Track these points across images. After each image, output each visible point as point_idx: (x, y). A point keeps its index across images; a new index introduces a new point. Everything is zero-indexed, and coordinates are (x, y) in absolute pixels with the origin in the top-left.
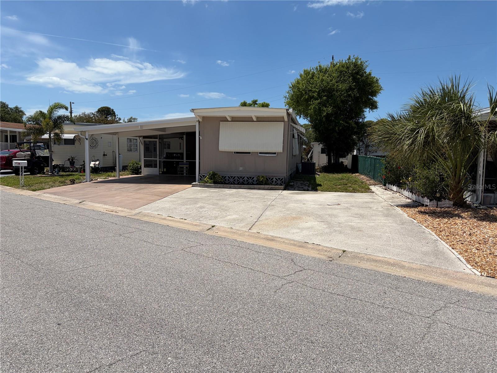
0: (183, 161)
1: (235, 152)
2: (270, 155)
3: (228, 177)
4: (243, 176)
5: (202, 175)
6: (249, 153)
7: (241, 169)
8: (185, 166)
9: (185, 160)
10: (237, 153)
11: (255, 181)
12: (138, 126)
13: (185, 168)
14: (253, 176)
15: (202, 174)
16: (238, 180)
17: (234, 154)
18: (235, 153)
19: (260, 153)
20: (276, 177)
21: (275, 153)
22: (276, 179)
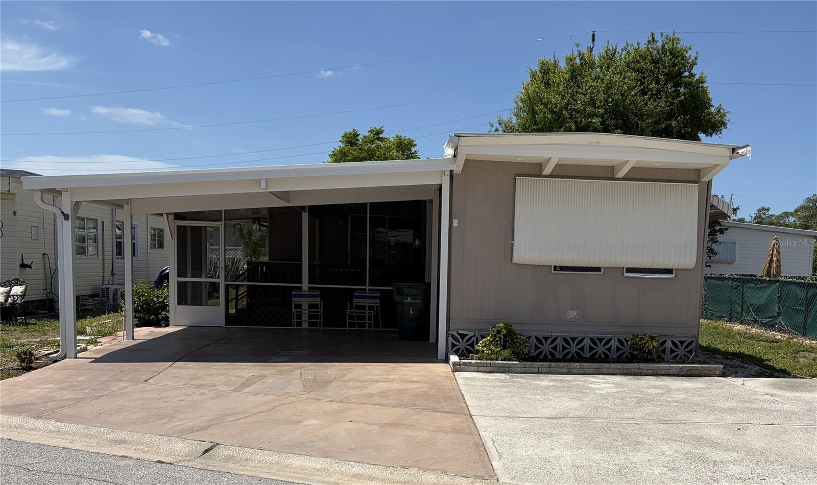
0: (300, 288)
1: (555, 267)
2: (656, 276)
3: (536, 338)
4: (580, 336)
5: (458, 334)
6: (598, 269)
7: (572, 314)
8: (305, 303)
9: (305, 285)
10: (562, 268)
11: (614, 348)
12: (259, 181)
13: (305, 306)
14: (607, 337)
15: (460, 332)
16: (564, 348)
17: (553, 271)
18: (555, 270)
19: (629, 270)
20: (672, 336)
21: (669, 271)
22: (673, 342)
